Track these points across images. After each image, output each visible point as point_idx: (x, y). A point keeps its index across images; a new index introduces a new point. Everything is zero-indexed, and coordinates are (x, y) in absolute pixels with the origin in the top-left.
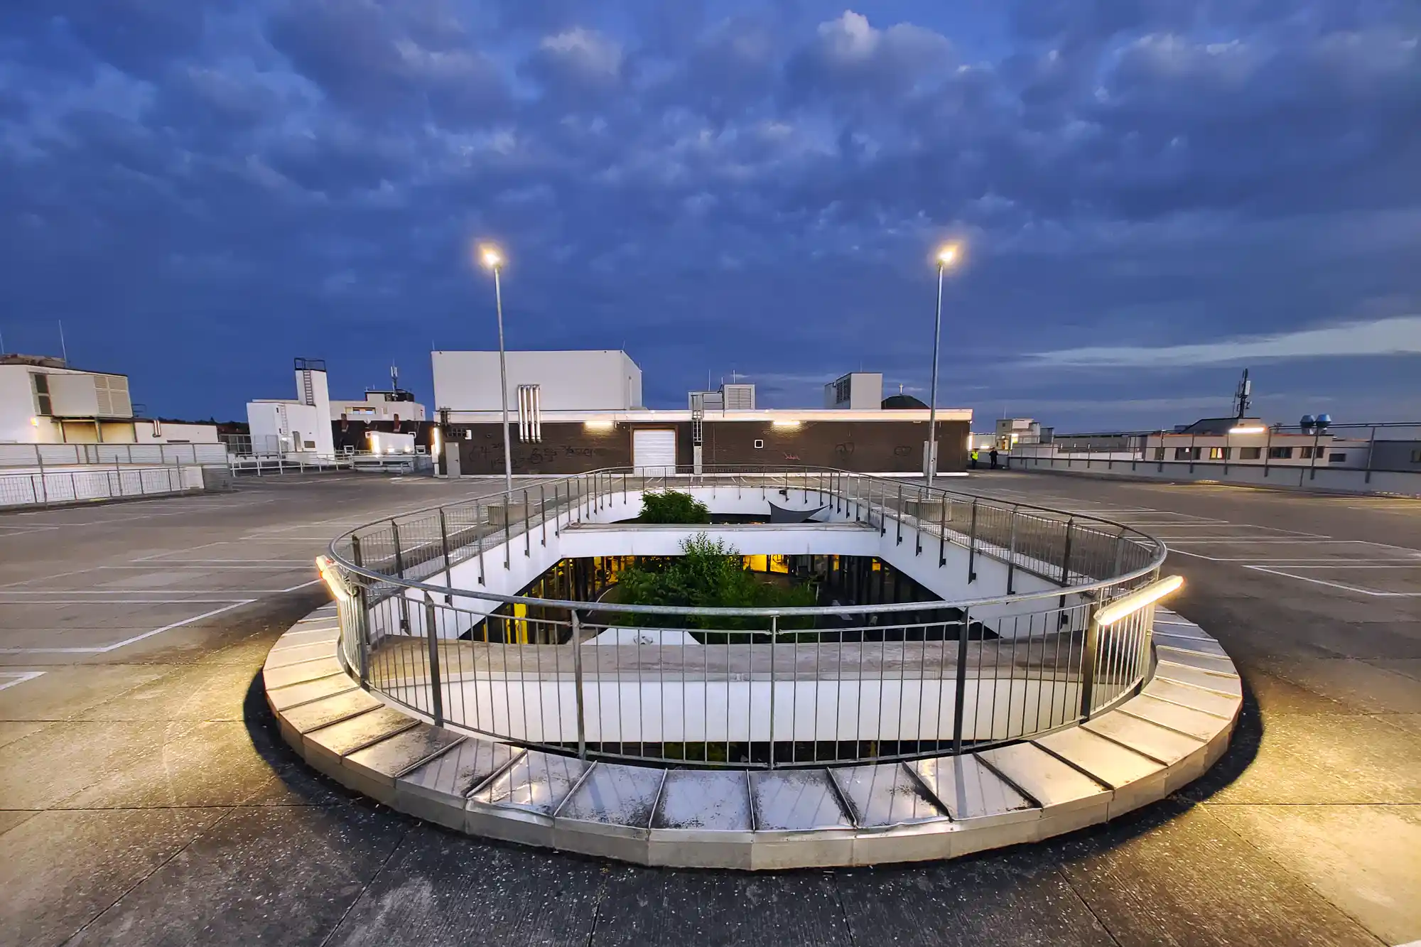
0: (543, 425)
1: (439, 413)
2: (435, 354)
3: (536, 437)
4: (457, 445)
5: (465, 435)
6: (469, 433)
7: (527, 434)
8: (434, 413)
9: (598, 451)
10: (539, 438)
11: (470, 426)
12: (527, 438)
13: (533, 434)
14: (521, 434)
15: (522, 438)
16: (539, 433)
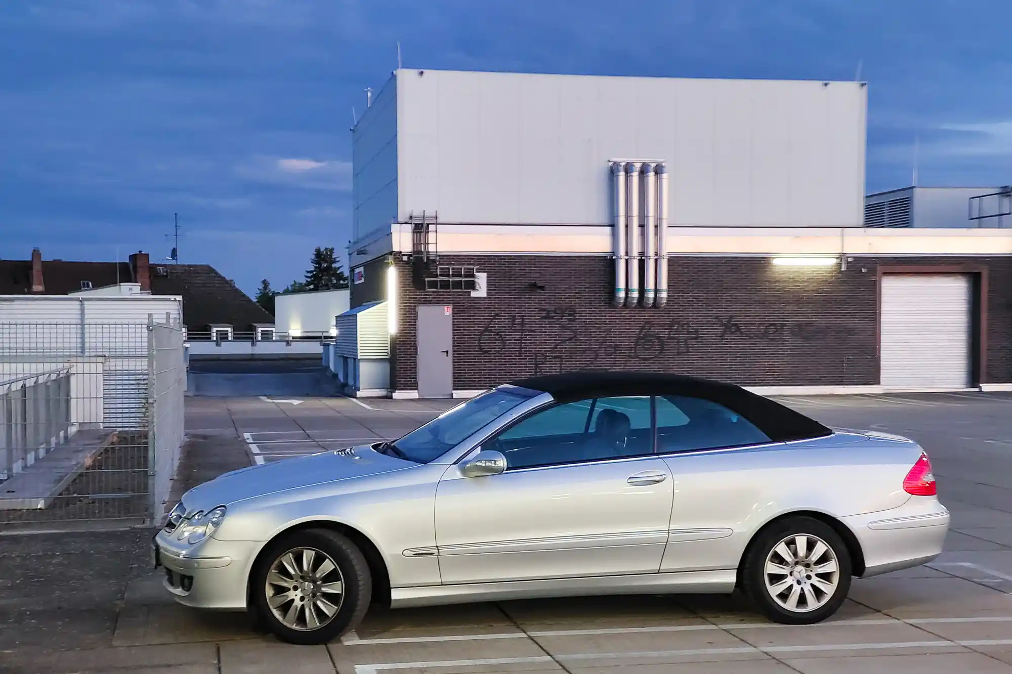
0: (675, 262)
1: (409, 228)
2: (406, 78)
3: (656, 291)
4: (448, 311)
5: (472, 285)
6: (482, 279)
7: (635, 284)
8: (395, 228)
9: (800, 330)
10: (664, 295)
11: (486, 262)
12: (635, 295)
13: (650, 284)
14: (621, 284)
15: (622, 295)
16: (664, 284)
